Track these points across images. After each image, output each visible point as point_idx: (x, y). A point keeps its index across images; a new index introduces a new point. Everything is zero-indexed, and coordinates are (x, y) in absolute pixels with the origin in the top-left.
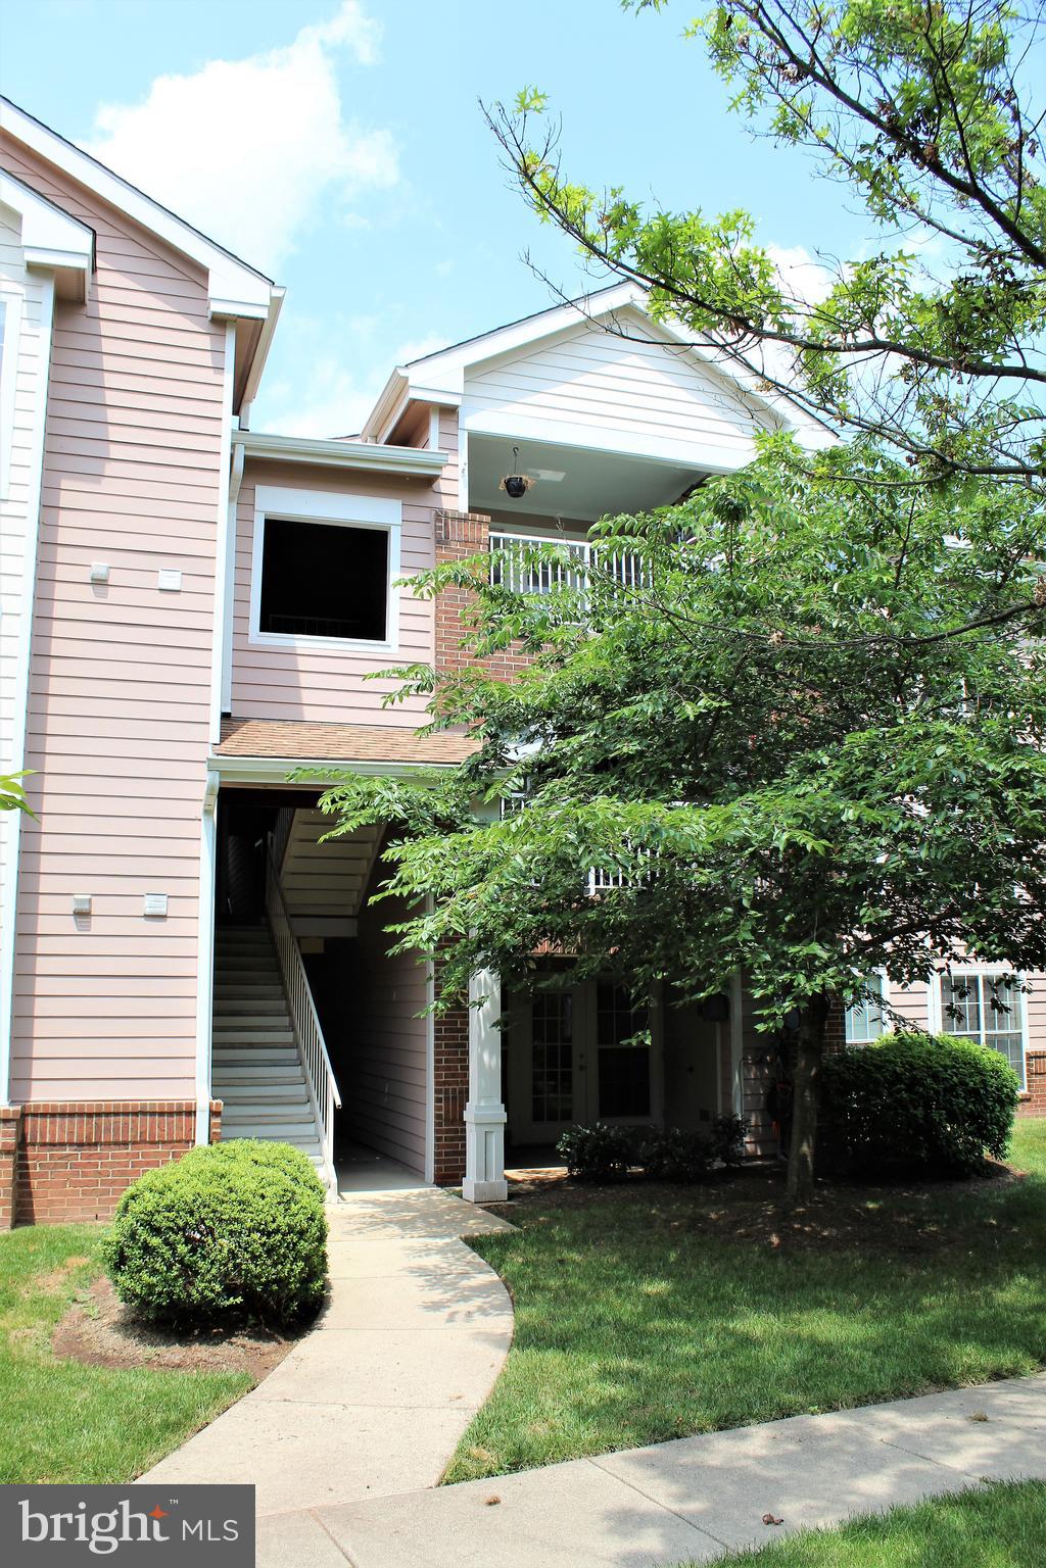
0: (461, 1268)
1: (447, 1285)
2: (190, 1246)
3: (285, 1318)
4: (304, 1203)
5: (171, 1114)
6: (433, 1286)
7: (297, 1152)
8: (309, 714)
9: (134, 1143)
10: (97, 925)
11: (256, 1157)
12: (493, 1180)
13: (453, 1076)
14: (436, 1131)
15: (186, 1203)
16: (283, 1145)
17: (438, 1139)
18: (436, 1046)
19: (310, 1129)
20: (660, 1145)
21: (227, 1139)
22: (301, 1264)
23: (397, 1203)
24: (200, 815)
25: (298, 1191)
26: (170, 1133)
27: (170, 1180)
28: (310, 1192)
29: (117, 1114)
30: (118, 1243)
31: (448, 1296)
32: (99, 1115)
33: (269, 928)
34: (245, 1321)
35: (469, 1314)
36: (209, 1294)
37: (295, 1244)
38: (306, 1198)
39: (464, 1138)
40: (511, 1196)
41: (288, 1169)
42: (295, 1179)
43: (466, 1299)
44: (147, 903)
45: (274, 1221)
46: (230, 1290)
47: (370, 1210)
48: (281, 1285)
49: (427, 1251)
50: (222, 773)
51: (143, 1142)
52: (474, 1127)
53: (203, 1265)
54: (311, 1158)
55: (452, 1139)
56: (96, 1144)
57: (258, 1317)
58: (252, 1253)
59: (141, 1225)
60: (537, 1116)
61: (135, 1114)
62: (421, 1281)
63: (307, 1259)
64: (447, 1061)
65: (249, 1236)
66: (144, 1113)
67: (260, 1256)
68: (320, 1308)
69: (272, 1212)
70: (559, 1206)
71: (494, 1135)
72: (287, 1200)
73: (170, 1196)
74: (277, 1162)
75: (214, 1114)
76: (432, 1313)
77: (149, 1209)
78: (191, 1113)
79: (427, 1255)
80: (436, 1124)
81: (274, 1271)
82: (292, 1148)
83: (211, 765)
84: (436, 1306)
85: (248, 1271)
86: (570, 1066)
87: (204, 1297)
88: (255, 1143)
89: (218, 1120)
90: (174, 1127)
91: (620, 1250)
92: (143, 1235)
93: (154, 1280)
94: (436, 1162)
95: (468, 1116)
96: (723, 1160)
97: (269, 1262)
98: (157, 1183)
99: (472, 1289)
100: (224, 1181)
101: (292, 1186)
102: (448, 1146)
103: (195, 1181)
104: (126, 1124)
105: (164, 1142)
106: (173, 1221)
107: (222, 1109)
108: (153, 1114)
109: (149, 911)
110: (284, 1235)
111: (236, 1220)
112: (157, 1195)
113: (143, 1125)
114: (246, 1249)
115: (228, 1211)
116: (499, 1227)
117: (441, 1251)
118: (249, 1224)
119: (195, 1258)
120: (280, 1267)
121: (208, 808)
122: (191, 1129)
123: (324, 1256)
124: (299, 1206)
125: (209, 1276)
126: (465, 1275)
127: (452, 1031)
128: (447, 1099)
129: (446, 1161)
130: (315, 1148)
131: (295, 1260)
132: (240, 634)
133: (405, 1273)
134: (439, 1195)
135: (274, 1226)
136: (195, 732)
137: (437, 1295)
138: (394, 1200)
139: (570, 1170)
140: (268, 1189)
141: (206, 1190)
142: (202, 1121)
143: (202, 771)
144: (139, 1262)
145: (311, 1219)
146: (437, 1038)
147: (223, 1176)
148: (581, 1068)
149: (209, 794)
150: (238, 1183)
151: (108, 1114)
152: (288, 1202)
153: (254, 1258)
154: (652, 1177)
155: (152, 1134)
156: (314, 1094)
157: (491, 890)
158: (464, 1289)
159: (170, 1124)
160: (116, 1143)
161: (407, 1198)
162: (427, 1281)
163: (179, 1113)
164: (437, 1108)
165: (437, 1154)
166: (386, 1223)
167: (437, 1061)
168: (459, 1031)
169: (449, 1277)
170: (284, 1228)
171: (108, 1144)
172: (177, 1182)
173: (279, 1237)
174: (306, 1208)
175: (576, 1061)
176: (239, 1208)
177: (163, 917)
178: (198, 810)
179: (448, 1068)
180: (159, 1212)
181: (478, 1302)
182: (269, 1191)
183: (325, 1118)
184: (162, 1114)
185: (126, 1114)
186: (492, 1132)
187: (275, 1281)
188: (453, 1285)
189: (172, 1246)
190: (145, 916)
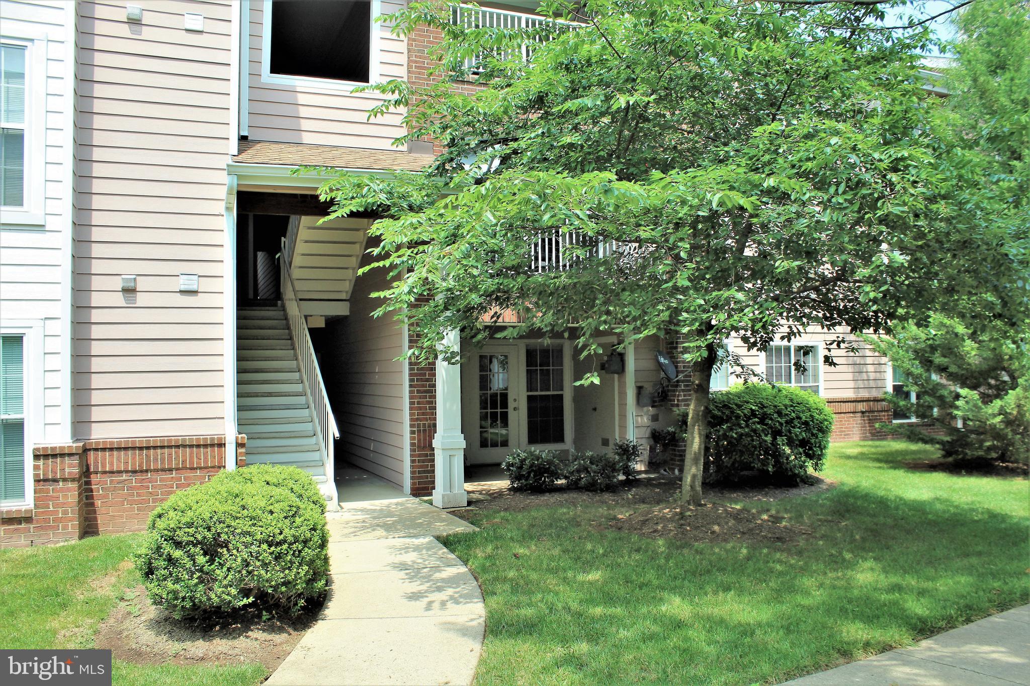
0: (433, 562)
1: (423, 577)
2: (208, 557)
3: (294, 612)
4: (307, 516)
5: (205, 446)
6: (412, 578)
7: (303, 474)
8: (307, 138)
9: (177, 469)
10: (142, 299)
11: (268, 478)
12: (456, 491)
13: (423, 414)
14: (411, 456)
15: (204, 520)
16: (292, 468)
17: (413, 461)
18: (411, 392)
19: (316, 456)
20: (580, 464)
21: (247, 465)
22: (306, 568)
23: (381, 510)
24: (223, 212)
25: (302, 506)
26: (206, 461)
27: (191, 501)
28: (312, 505)
29: (163, 447)
30: (147, 555)
31: (424, 587)
32: (148, 448)
33: (284, 308)
34: (259, 616)
35: (443, 604)
36: (226, 597)
37: (300, 552)
38: (309, 513)
39: (433, 460)
40: (470, 503)
41: (295, 488)
42: (300, 496)
43: (439, 589)
44: (181, 282)
45: (281, 533)
46: (246, 593)
47: (361, 517)
48: (289, 586)
49: (406, 549)
50: (239, 177)
51: (184, 468)
52: (441, 451)
53: (220, 573)
54: (314, 478)
55: (423, 461)
56: (147, 471)
57: (271, 613)
58: (263, 561)
59: (165, 540)
60: (484, 444)
61: (178, 447)
62: (402, 574)
63: (311, 563)
64: (418, 403)
65: (259, 546)
66: (185, 446)
67: (270, 563)
68: (324, 600)
69: (279, 525)
70: (506, 510)
71: (456, 458)
72: (292, 514)
73: (190, 514)
74: (286, 482)
75: (239, 445)
76: (413, 603)
77: (172, 526)
78: (221, 445)
79: (406, 553)
80: (411, 450)
81: (282, 575)
82: (299, 470)
83: (230, 170)
84: (414, 597)
85: (259, 576)
86: (507, 408)
87: (223, 600)
88: (269, 468)
89: (243, 450)
90: (209, 456)
91: (560, 545)
92: (167, 548)
93: (177, 587)
94: (412, 478)
95: (435, 443)
96: (624, 474)
97: (278, 568)
98: (180, 503)
99: (443, 580)
100: (238, 499)
101: (296, 501)
102: (421, 467)
103: (213, 500)
104: (170, 455)
105: (201, 468)
106: (193, 536)
107: (246, 441)
108: (191, 446)
109: (183, 288)
110: (291, 544)
111: (249, 533)
112: (180, 514)
113: (184, 455)
114: (257, 558)
115: (242, 525)
116: (461, 527)
117: (417, 549)
118: (259, 537)
119: (213, 567)
120: (287, 572)
121: (228, 205)
122: (222, 458)
123: (326, 560)
124: (302, 519)
125: (225, 582)
126: (437, 569)
127: (422, 380)
128: (419, 431)
129: (419, 478)
130: (320, 470)
131: (300, 564)
132: (253, 75)
133: (388, 568)
134: (412, 503)
135: (281, 537)
136: (217, 146)
137: (415, 587)
138: (378, 508)
139: (512, 483)
140: (276, 505)
141: (222, 508)
142: (230, 451)
143: (223, 177)
144: (166, 572)
145: (314, 529)
146: (411, 386)
147: (237, 496)
148: (515, 409)
149: (229, 193)
150: (249, 501)
151: (155, 448)
152: (293, 516)
153: (265, 565)
154: (574, 487)
155: (192, 462)
156: (319, 429)
157: (463, 248)
158: (437, 581)
159: (205, 454)
160: (163, 470)
161: (388, 506)
162: (407, 574)
163: (212, 445)
164: (412, 439)
165: (412, 472)
166: (374, 527)
167: (411, 403)
168: (427, 380)
169: (425, 570)
170: (291, 539)
171: (156, 470)
172: (197, 502)
173: (285, 546)
174: (309, 520)
175: (511, 404)
176: (250, 523)
177: (194, 292)
178: (220, 207)
179: (420, 408)
180: (180, 528)
181: (450, 591)
182: (277, 507)
183: (327, 446)
184: (198, 446)
185: (170, 447)
186: (454, 456)
187: (284, 584)
188: (428, 578)
189: (192, 558)
190: (181, 292)
